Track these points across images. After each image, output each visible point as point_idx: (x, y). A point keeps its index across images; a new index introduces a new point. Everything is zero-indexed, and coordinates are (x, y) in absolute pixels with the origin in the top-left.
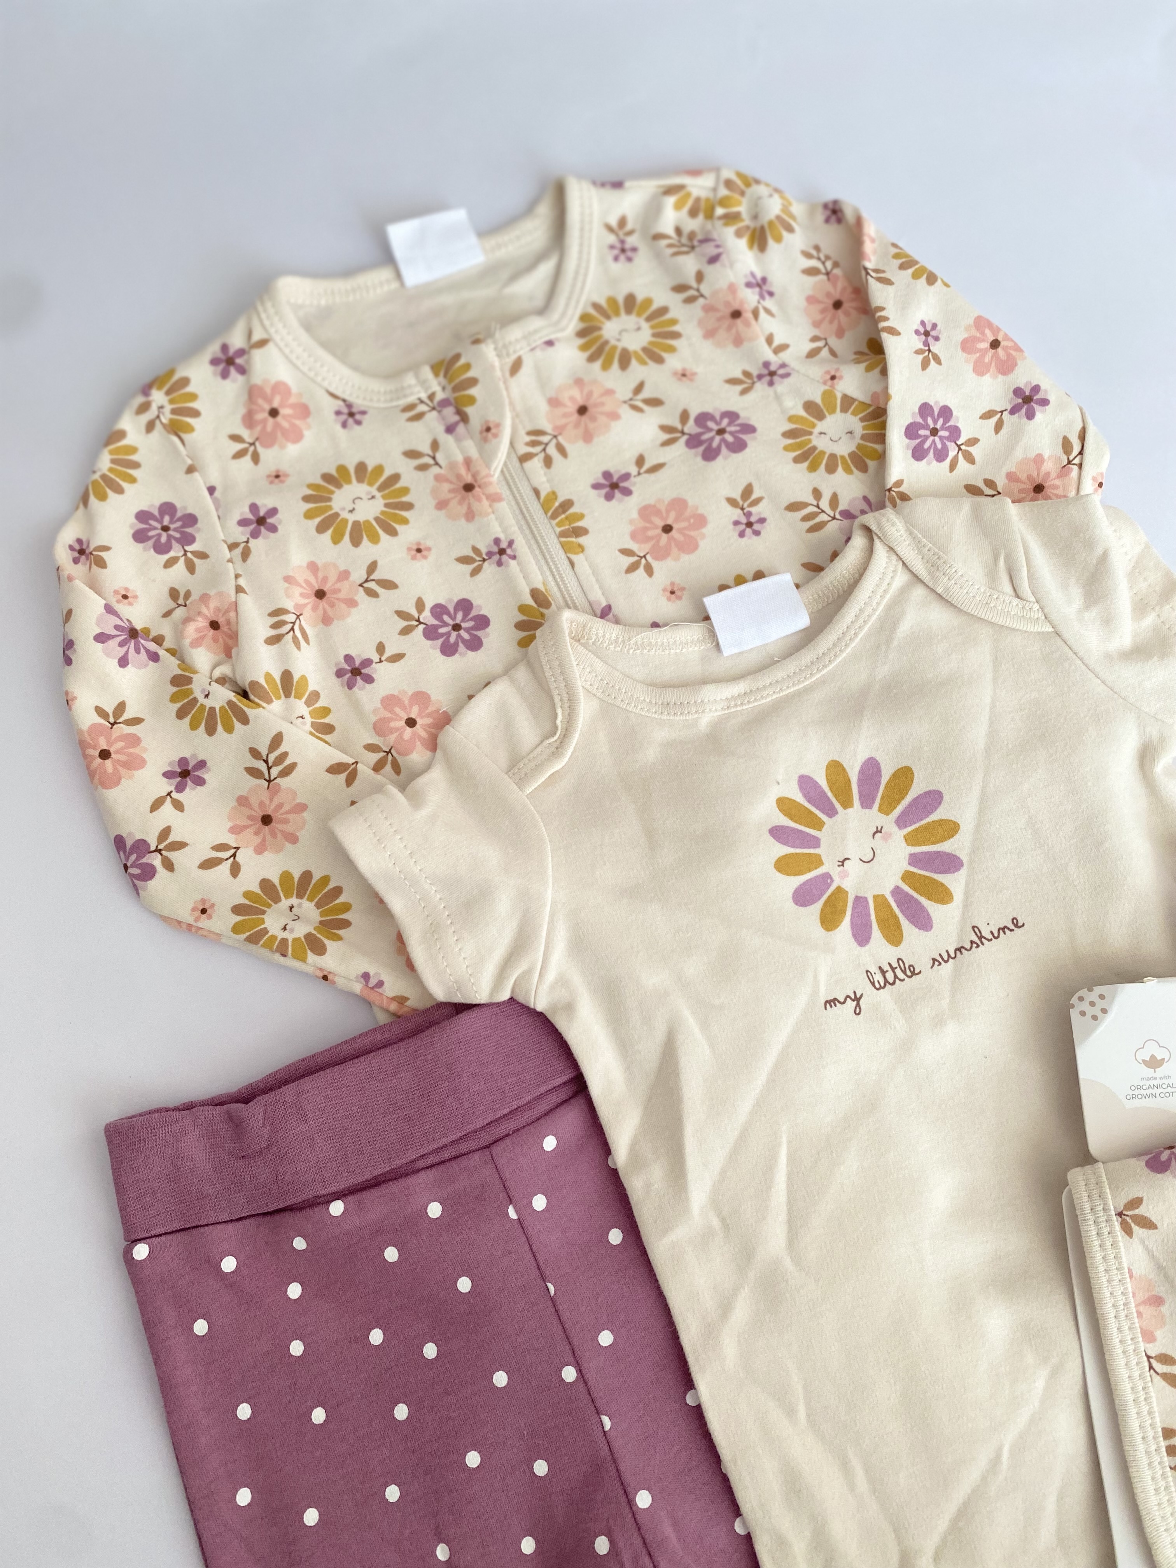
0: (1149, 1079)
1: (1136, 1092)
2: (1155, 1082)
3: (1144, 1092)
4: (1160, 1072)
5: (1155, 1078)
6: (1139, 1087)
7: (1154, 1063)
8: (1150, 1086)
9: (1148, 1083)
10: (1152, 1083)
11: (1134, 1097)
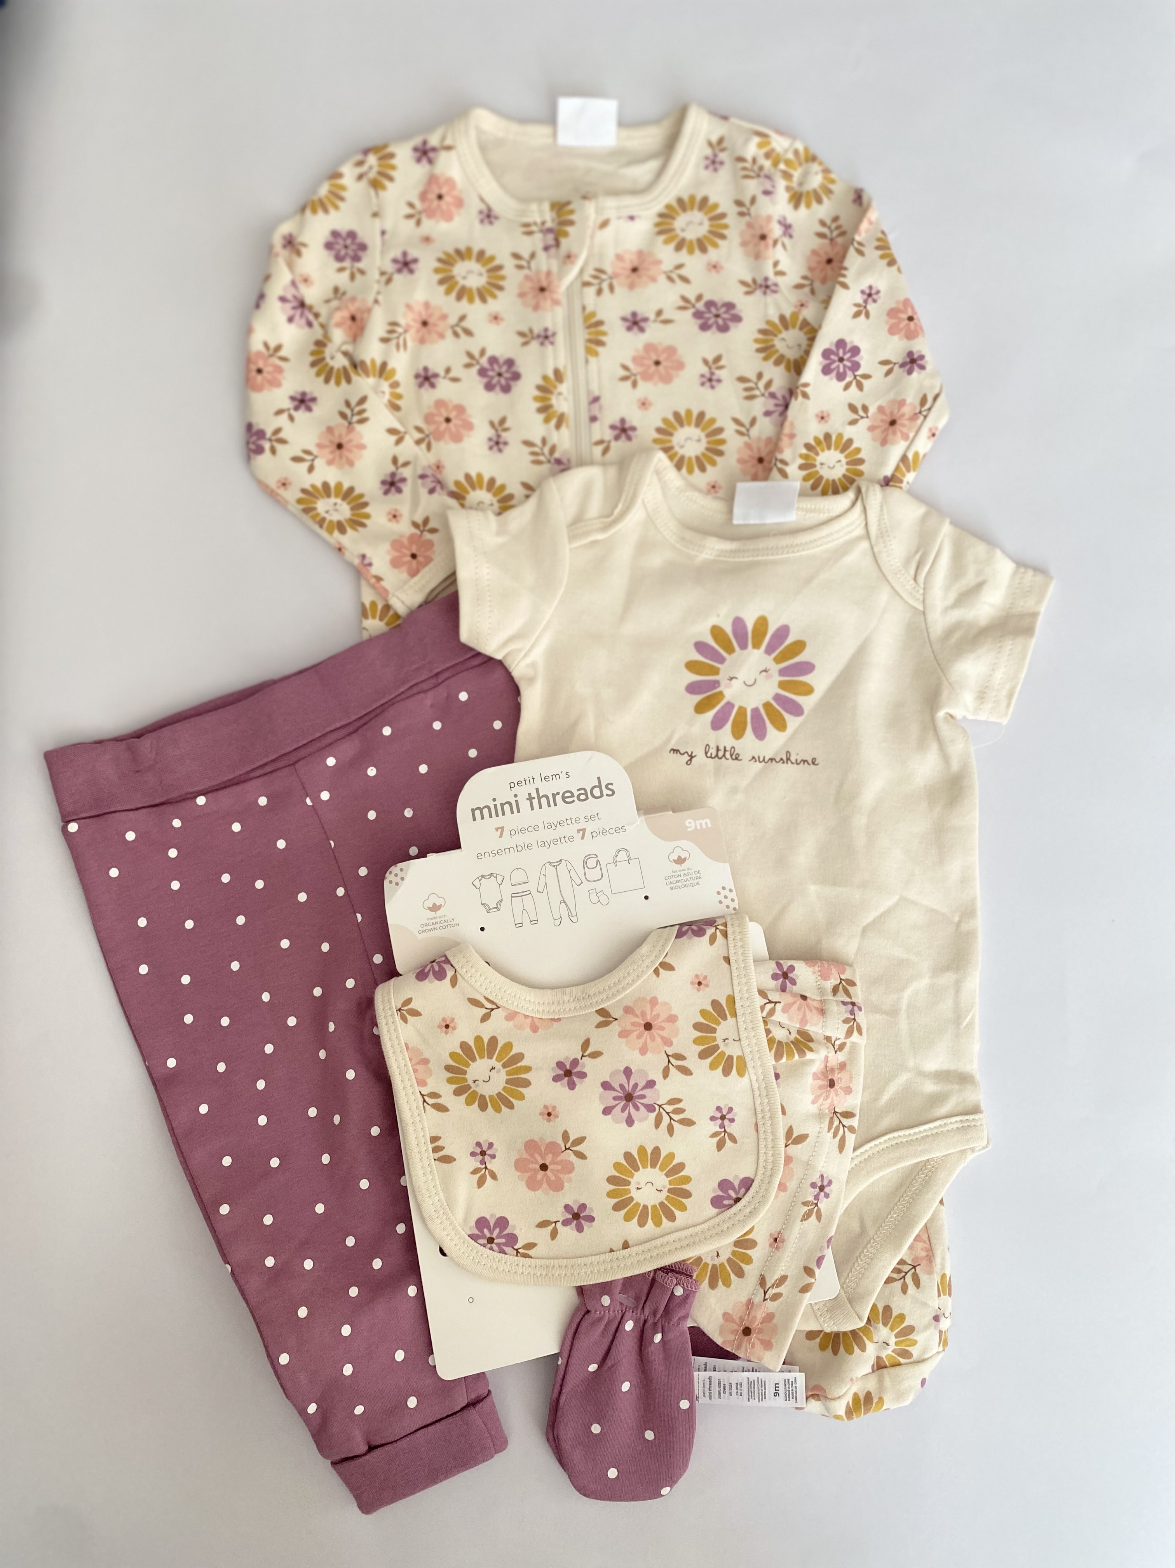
0: (432, 919)
1: (425, 928)
2: (436, 920)
3: (430, 928)
4: (439, 913)
5: (436, 918)
6: (426, 925)
7: (435, 908)
8: (433, 924)
9: (431, 921)
10: (434, 921)
11: (423, 931)
